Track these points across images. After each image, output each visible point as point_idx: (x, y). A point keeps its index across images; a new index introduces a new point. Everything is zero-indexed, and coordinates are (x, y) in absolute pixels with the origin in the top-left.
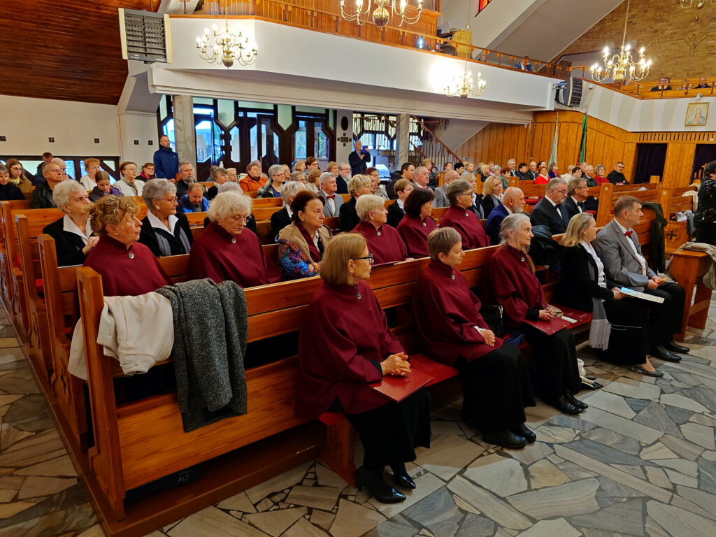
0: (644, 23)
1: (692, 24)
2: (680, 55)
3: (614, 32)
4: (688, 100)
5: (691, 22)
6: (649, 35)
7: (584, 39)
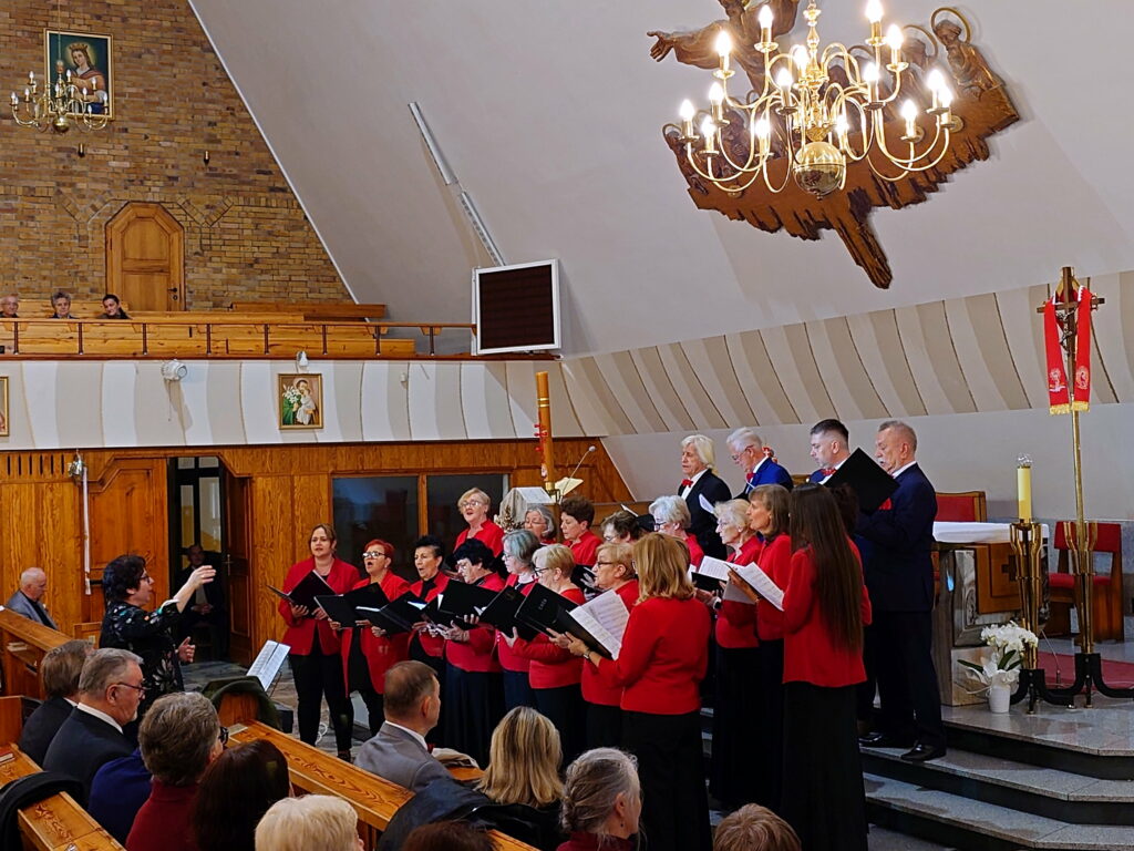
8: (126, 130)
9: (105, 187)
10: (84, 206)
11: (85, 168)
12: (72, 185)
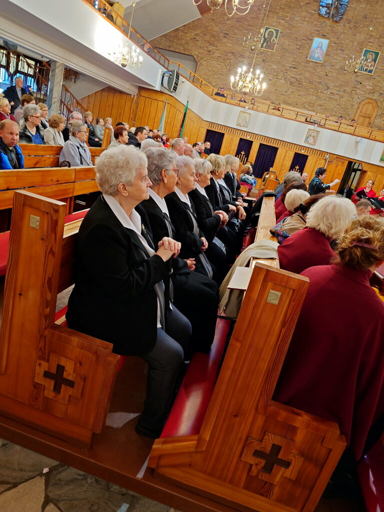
0: (203, 42)
1: (230, 55)
2: (222, 73)
3: (184, 42)
4: (240, 109)
5: (230, 53)
6: (205, 52)
7: (164, 39)
8: (374, 79)
9: (364, 93)
10: (356, 97)
11: (360, 87)
12: (355, 91)
